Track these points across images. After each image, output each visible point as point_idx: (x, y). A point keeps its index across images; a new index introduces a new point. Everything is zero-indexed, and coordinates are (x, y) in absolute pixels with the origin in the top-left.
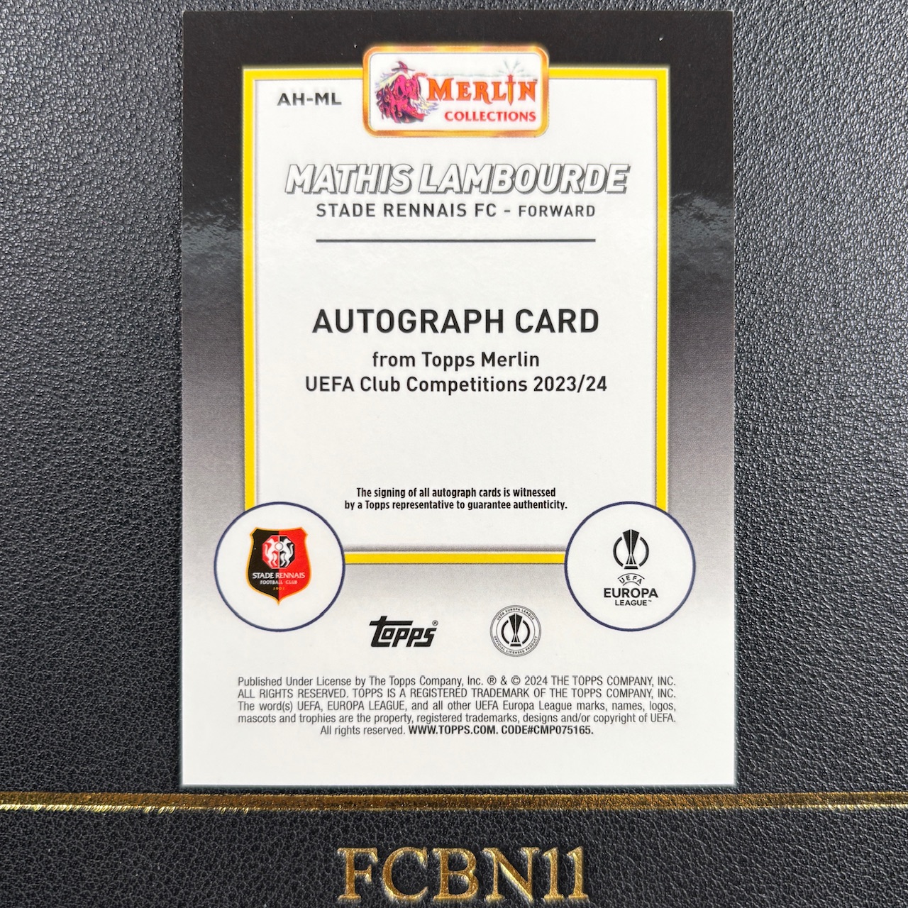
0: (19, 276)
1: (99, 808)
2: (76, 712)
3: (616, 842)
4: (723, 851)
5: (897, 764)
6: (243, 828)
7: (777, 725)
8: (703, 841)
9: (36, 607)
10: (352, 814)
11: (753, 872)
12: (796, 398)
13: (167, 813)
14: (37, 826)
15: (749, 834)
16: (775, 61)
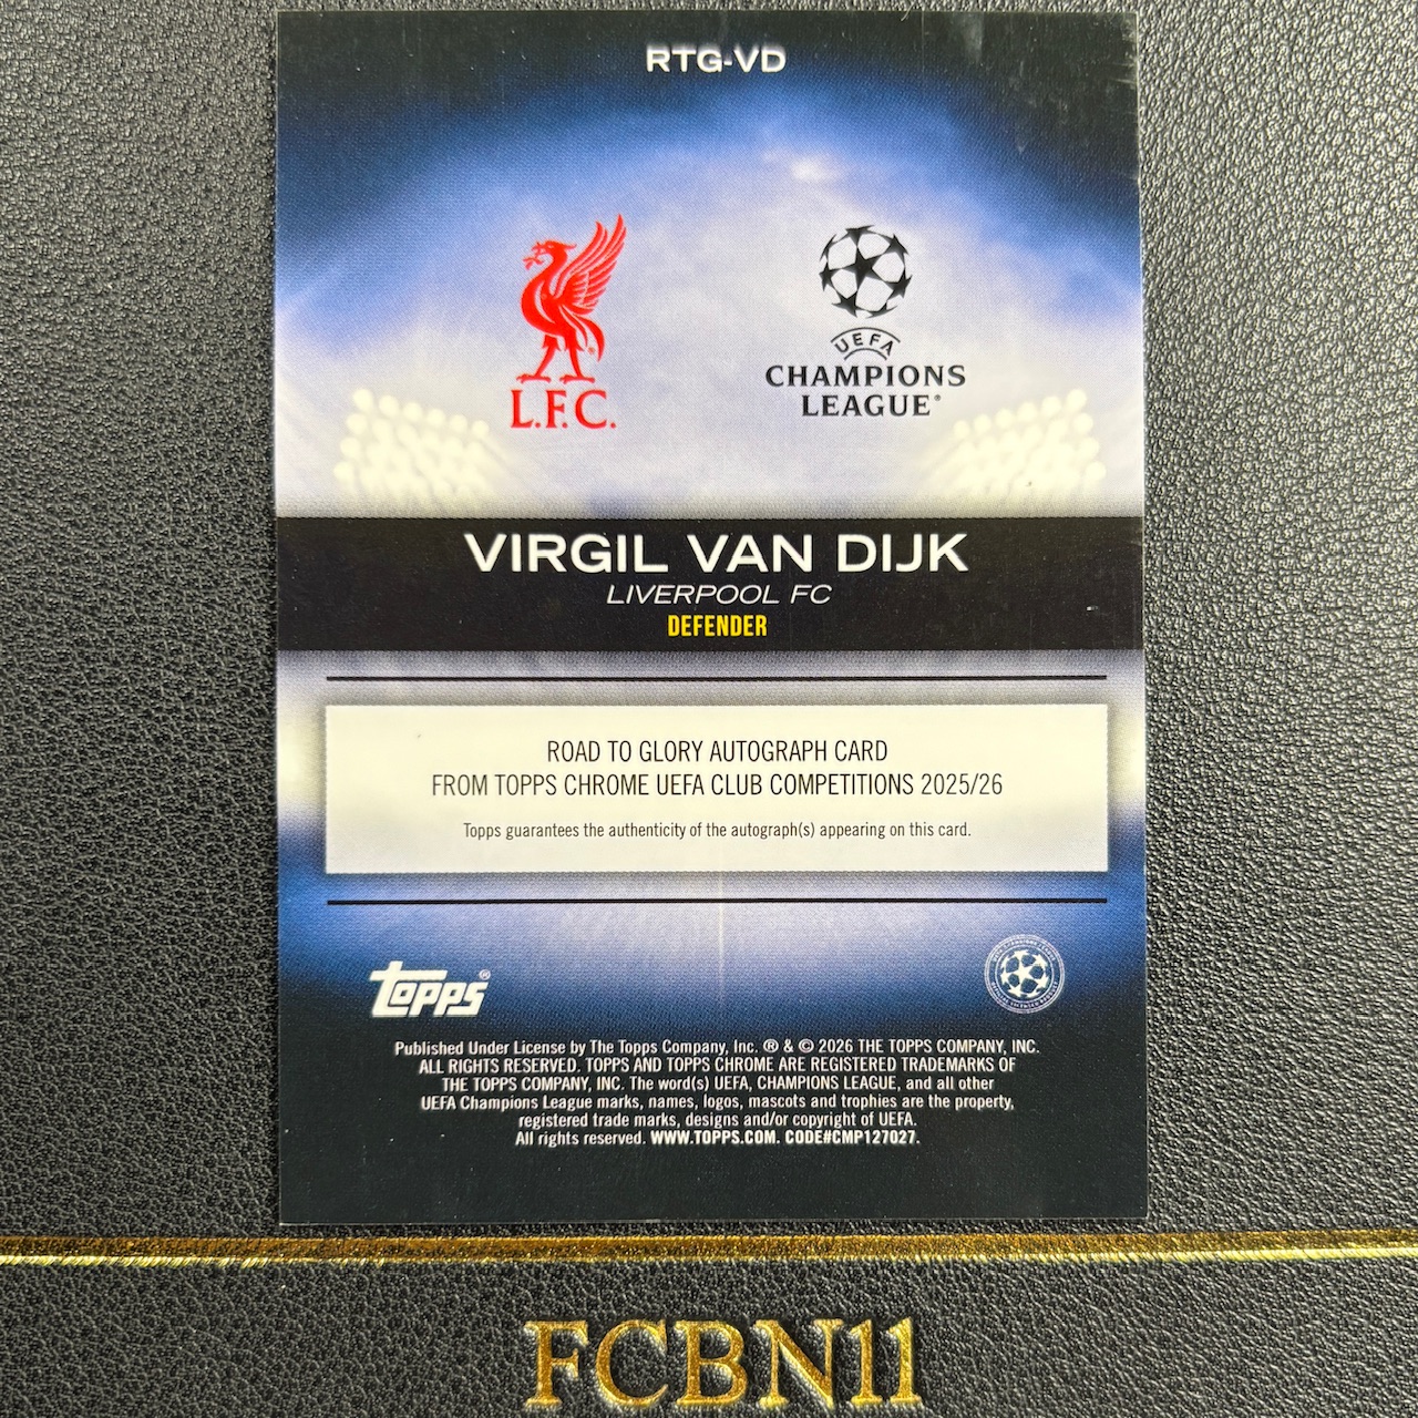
0: (18, 420)
1: (146, 1261)
2: (109, 1110)
3: (965, 1311)
4: (1133, 1325)
5: (1403, 1186)
6: (375, 1292)
7: (1216, 1126)
8: (1101, 1308)
9: (46, 943)
10: (546, 1266)
11: (1180, 1358)
12: (1243, 613)
13: (254, 1267)
14: (47, 1291)
15: (1173, 1297)
16: (1206, 86)
